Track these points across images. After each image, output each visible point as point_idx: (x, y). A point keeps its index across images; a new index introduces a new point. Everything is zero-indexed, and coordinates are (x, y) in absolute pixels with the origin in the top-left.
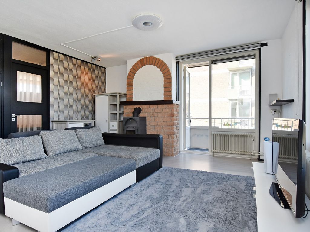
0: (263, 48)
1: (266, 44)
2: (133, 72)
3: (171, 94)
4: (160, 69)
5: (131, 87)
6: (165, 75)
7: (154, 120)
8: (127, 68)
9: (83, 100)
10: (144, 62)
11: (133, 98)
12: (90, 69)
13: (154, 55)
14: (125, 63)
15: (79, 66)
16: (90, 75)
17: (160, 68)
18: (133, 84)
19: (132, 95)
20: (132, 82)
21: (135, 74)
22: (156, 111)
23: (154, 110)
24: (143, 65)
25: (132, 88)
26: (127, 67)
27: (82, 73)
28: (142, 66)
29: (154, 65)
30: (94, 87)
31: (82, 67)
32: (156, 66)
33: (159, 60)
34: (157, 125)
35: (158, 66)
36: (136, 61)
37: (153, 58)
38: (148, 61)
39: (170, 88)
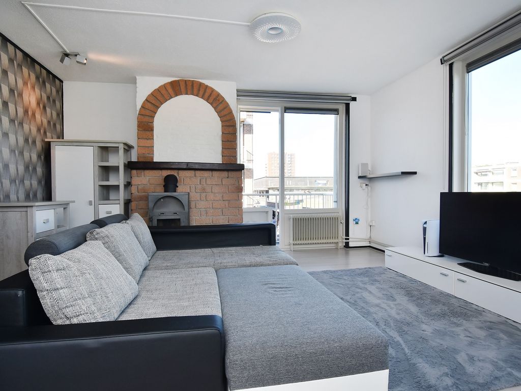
0: (352, 104)
1: (354, 99)
2: (153, 102)
3: (236, 153)
4: (215, 108)
5: (148, 133)
6: (225, 119)
7: (205, 199)
8: (136, 92)
9: (27, 152)
10: (178, 88)
11: (153, 154)
12: (37, 78)
13: (201, 79)
14: (133, 81)
15: (20, 66)
16: (37, 91)
17: (215, 105)
18: (153, 127)
19: (151, 148)
20: (153, 122)
21: (158, 107)
22: (209, 182)
23: (204, 180)
24: (177, 93)
25: (153, 136)
26: (138, 89)
27: (25, 83)
28: (176, 95)
29: (202, 97)
30: (45, 122)
31: (25, 70)
32: (207, 100)
33: (213, 90)
34: (211, 207)
35: (211, 100)
36: (162, 83)
37: (201, 84)
38: (189, 87)
39: (233, 143)
